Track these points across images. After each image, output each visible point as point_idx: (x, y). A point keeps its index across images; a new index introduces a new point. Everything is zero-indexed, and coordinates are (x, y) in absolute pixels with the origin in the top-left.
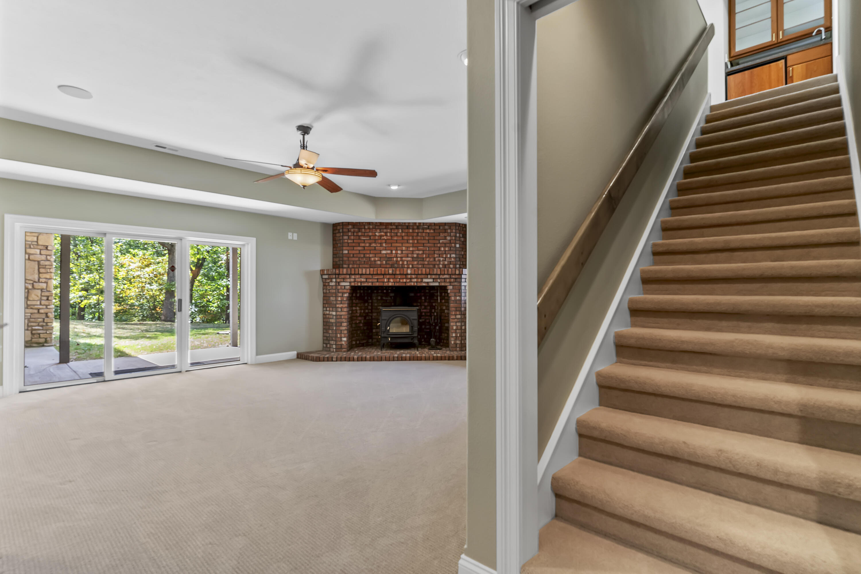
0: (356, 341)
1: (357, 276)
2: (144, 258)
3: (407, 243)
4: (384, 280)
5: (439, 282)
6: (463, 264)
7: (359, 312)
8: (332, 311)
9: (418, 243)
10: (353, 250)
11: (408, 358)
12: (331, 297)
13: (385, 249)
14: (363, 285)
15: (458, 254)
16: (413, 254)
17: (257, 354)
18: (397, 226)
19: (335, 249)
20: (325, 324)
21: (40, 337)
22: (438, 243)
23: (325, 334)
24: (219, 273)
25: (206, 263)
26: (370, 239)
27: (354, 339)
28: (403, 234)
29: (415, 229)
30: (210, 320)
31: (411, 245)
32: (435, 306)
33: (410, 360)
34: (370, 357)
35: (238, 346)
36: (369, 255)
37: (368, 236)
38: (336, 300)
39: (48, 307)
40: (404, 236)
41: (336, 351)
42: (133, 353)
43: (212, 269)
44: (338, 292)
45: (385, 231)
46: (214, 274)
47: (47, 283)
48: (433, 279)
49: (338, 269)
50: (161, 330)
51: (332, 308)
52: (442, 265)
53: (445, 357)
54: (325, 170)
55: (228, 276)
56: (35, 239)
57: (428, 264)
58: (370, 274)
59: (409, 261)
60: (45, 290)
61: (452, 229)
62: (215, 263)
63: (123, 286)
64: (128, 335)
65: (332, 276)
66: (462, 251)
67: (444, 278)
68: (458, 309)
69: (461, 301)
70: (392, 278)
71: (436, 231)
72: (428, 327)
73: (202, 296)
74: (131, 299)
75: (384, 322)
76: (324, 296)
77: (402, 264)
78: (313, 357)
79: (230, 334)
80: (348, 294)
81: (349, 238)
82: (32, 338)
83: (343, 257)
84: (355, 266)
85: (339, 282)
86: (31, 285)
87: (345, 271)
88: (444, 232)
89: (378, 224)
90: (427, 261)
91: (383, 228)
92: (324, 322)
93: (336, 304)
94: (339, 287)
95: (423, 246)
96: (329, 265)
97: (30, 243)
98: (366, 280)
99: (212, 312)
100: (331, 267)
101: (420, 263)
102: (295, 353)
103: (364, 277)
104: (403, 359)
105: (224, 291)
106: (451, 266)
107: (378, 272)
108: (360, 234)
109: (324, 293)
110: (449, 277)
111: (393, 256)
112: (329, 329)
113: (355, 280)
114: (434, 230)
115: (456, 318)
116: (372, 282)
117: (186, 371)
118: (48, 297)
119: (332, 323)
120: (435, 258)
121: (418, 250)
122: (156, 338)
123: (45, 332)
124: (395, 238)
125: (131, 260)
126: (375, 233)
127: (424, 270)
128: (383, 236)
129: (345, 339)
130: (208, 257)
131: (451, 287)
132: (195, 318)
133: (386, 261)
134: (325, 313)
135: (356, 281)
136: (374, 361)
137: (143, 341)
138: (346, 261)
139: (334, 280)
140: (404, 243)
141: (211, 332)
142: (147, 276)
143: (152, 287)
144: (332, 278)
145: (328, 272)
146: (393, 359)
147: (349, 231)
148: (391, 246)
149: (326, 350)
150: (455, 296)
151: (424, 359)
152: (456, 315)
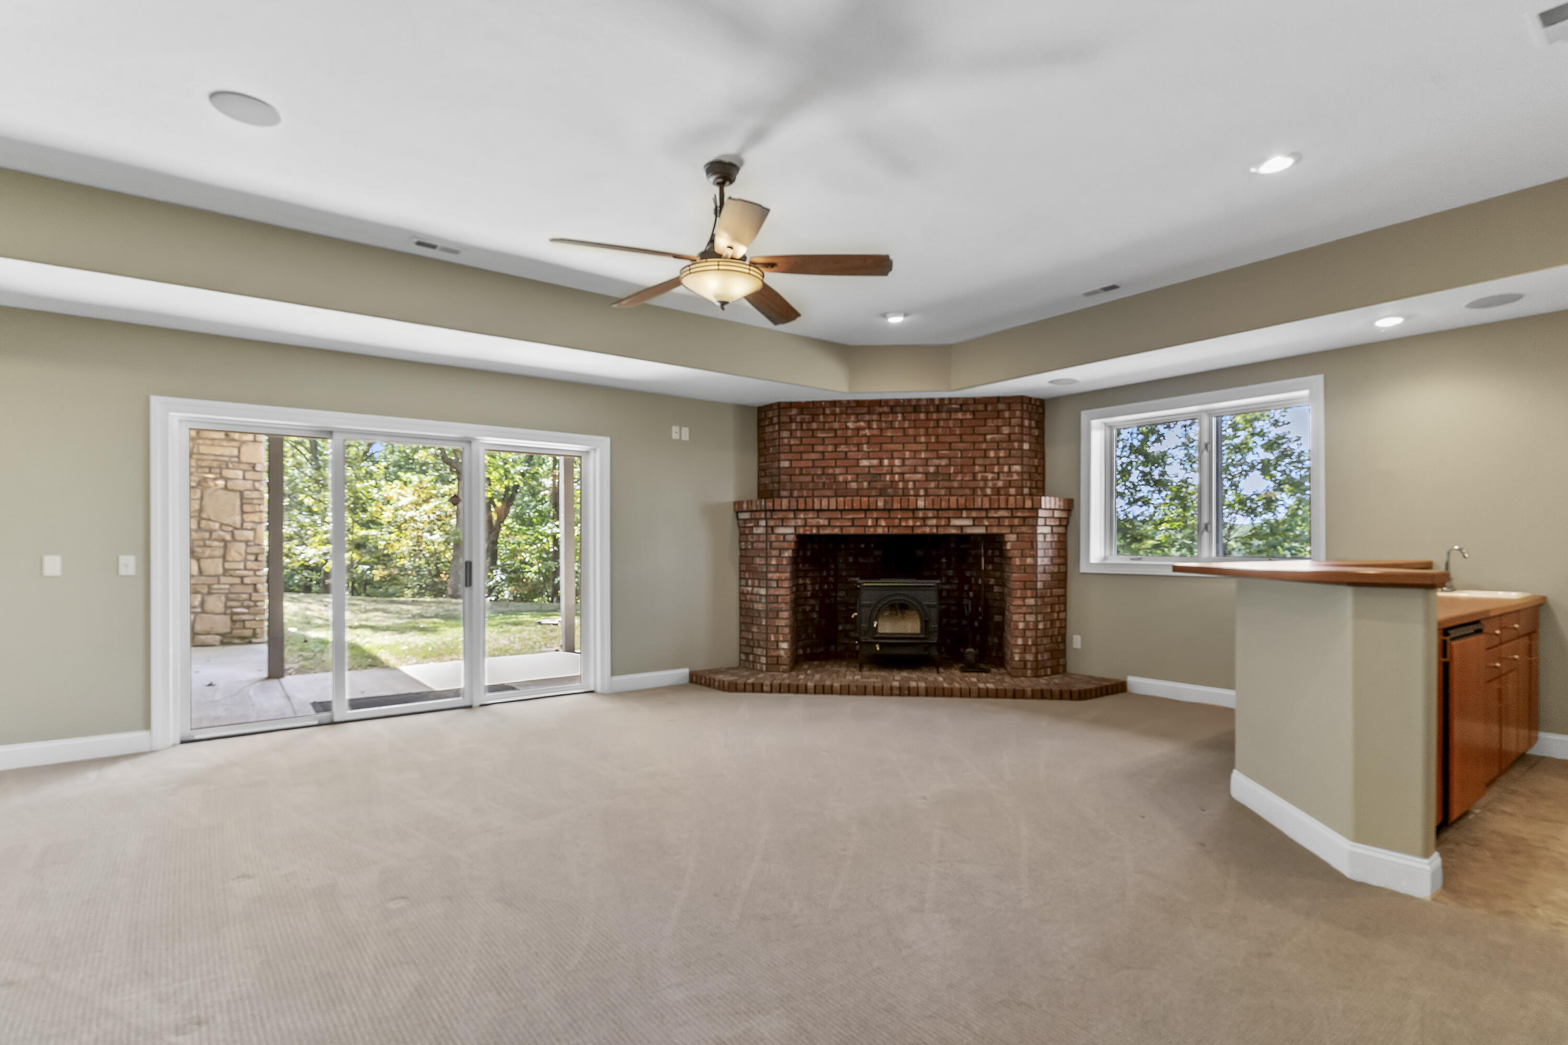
0: (804, 648)
1: (811, 515)
2: (421, 488)
3: (915, 442)
4: (867, 522)
5: (987, 527)
6: (1036, 488)
7: (809, 588)
8: (759, 587)
9: (937, 442)
10: (801, 459)
11: (922, 691)
12: (756, 557)
13: (867, 457)
14: (822, 532)
15: (1026, 465)
16: (927, 465)
17: (613, 673)
18: (892, 407)
19: (763, 459)
20: (743, 614)
21: (244, 628)
22: (982, 442)
23: (744, 633)
24: (540, 512)
25: (518, 496)
26: (836, 436)
27: (800, 644)
28: (906, 424)
29: (932, 412)
30: (525, 595)
31: (923, 447)
32: (969, 578)
33: (927, 694)
34: (841, 686)
35: (576, 651)
36: (834, 471)
37: (830, 429)
38: (767, 564)
39: (258, 573)
40: (909, 428)
41: (767, 670)
42: (392, 661)
43: (528, 506)
44: (771, 548)
45: (867, 417)
46: (531, 514)
47: (253, 530)
48: (974, 519)
49: (771, 500)
50: (444, 615)
51: (759, 580)
52: (992, 488)
53: (1005, 690)
54: (770, 265)
55: (556, 517)
56: (235, 452)
57: (962, 488)
58: (836, 510)
59: (918, 481)
60: (252, 543)
61: (1015, 410)
62: (534, 494)
63: (389, 536)
64: (389, 623)
65: (757, 515)
66: (1036, 457)
67: (999, 518)
68: (1029, 585)
69: (1036, 568)
70: (885, 518)
71: (978, 415)
72: (954, 621)
73: (514, 554)
74: (400, 558)
75: (866, 612)
76: (741, 556)
77: (903, 489)
78: (724, 681)
79: (559, 625)
80: (791, 551)
81: (791, 434)
82: (232, 629)
83: (779, 475)
84: (805, 493)
85: (772, 527)
86: (230, 534)
87: (785, 502)
88: (996, 416)
89: (853, 404)
90: (958, 481)
91: (863, 412)
92: (741, 608)
93: (767, 572)
94: (773, 538)
95: (948, 448)
96: (751, 491)
97: (226, 459)
98: (829, 522)
99: (529, 581)
100: (754, 495)
101: (942, 484)
102: (686, 671)
103: (826, 517)
104: (911, 692)
105: (549, 545)
106: (1012, 491)
107: (854, 505)
108: (814, 426)
109: (741, 549)
110: (1010, 515)
111: (884, 472)
112: (752, 624)
113: (806, 522)
114: (974, 413)
115: (1024, 605)
116: (841, 527)
117: (482, 705)
118: (257, 555)
119: (759, 611)
120: (974, 474)
121: (939, 458)
122: (434, 630)
123: (252, 617)
124: (889, 433)
125: (400, 491)
126: (846, 422)
127: (953, 499)
128: (864, 429)
129: (785, 645)
130: (521, 484)
131: (1013, 537)
132: (502, 591)
133: (869, 483)
134: (743, 590)
135: (808, 524)
136: (849, 694)
137: (412, 636)
138: (786, 482)
139: (763, 523)
140: (907, 443)
141: (527, 621)
142: (426, 517)
143: (433, 538)
144: (758, 520)
145: (750, 507)
146: (889, 691)
147: (792, 420)
148: (880, 451)
149: (746, 667)
150: (1023, 556)
151: (959, 695)
152: (1024, 598)
